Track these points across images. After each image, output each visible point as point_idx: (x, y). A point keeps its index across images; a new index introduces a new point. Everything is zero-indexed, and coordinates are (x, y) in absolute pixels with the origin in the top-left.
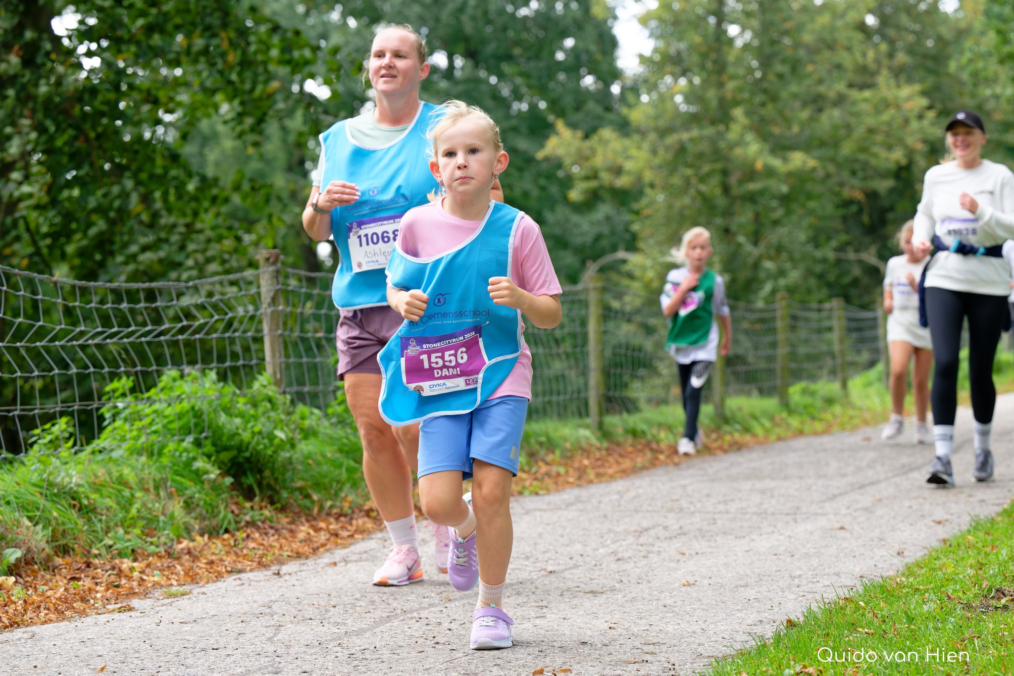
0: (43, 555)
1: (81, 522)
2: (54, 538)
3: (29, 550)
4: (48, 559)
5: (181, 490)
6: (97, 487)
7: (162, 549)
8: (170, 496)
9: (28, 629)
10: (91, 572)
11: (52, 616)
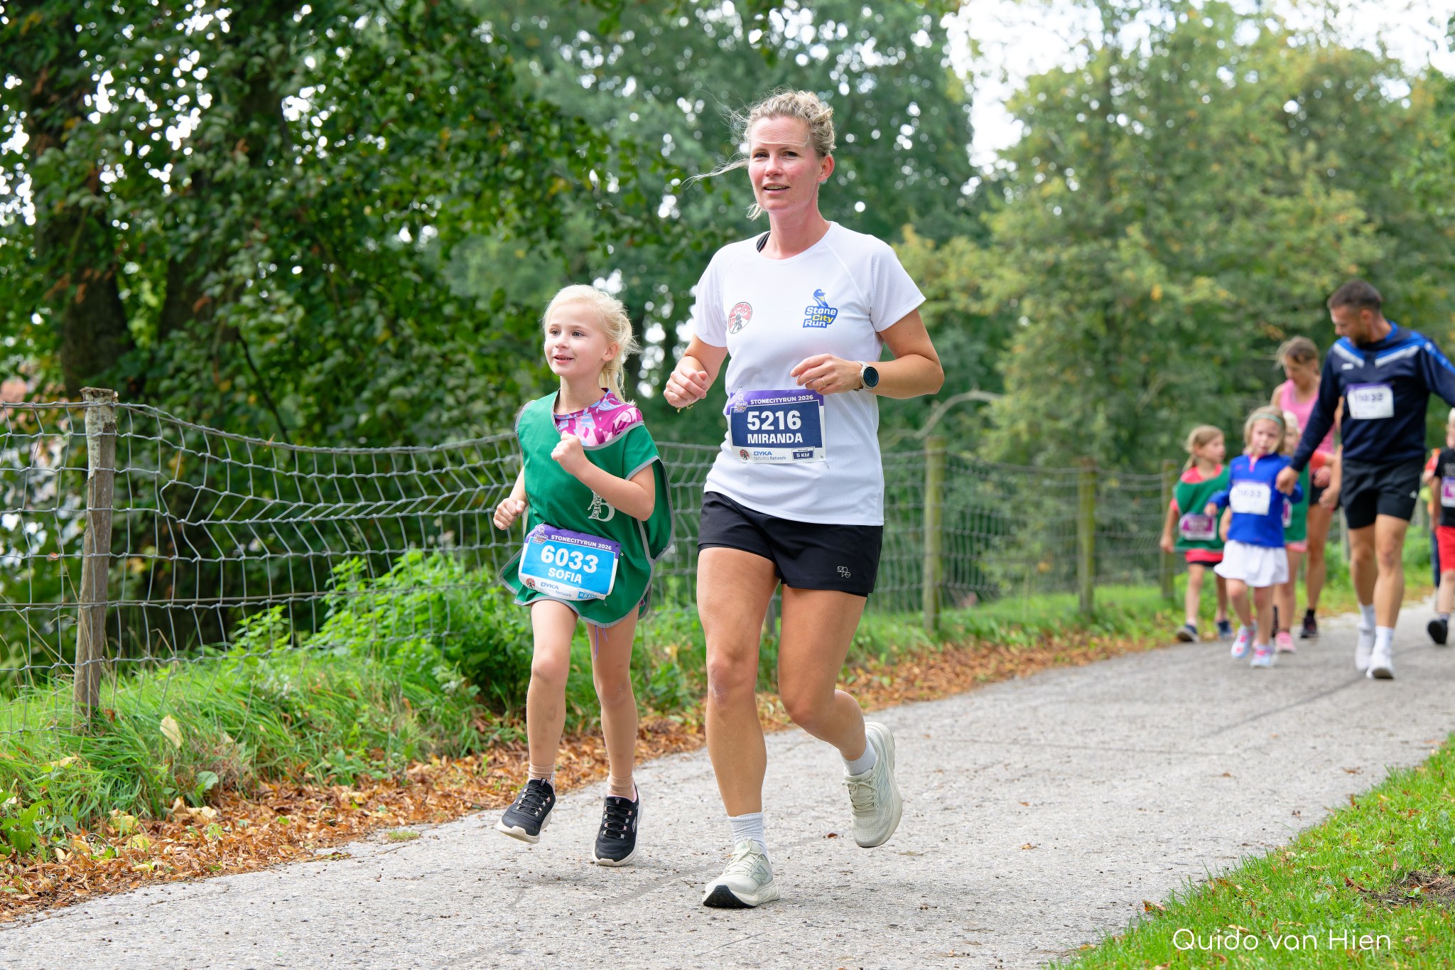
0: (246, 779)
1: (292, 739)
2: (260, 759)
3: (229, 773)
4: (252, 784)
5: (415, 701)
6: (314, 696)
7: (389, 776)
8: (402, 708)
9: (223, 879)
10: (302, 803)
11: (252, 862)
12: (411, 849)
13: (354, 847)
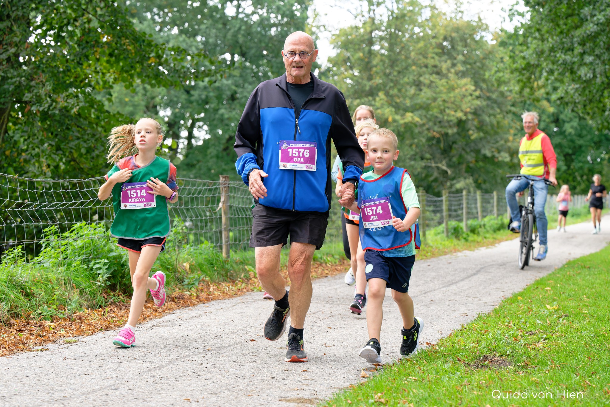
0: (5, 318)
1: (25, 301)
2: (11, 309)
4: (8, 319)
5: (78, 285)
6: (35, 283)
7: (66, 317)
8: (73, 288)
10: (29, 328)
11: (6, 352)
12: (74, 347)
13: (50, 346)
